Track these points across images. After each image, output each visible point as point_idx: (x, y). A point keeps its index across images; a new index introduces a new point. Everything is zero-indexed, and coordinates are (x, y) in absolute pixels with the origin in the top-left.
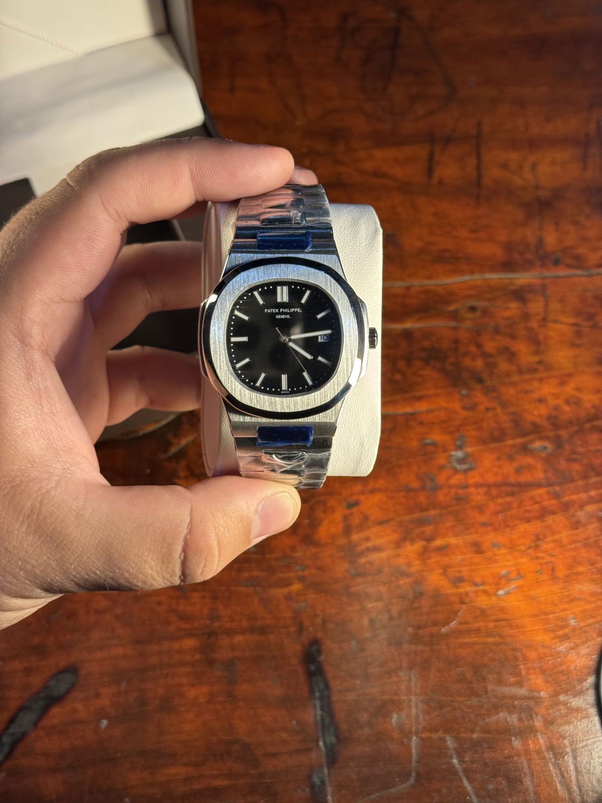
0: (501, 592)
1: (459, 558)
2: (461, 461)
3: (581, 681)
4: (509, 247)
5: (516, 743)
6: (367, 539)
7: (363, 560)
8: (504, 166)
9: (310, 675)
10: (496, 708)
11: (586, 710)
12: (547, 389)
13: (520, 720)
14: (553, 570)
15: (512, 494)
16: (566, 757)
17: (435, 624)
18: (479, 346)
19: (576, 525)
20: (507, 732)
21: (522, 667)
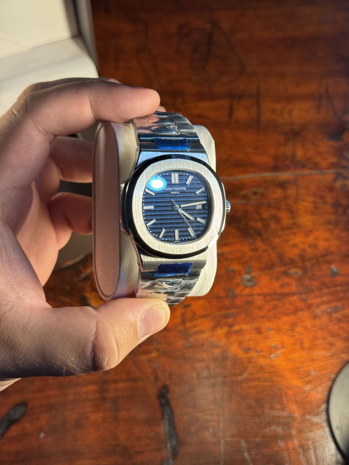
0: (272, 356)
1: (248, 337)
2: (249, 281)
3: (318, 407)
4: (276, 158)
5: (281, 444)
6: (195, 326)
7: (192, 339)
8: (273, 112)
9: (162, 405)
10: (270, 424)
11: (321, 424)
12: (298, 239)
13: (284, 430)
14: (302, 343)
15: (278, 299)
16: (310, 451)
17: (234, 375)
18: (259, 214)
19: (315, 317)
20: (276, 437)
21: (284, 399)
